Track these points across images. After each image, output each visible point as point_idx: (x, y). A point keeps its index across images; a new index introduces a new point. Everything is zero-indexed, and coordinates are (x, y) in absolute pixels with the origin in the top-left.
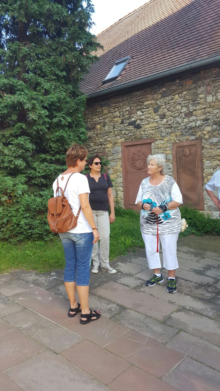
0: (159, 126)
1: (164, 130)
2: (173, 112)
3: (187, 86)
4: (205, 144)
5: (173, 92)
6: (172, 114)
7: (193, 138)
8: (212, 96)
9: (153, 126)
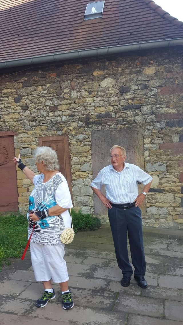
0: (22, 118)
1: (27, 123)
2: (36, 104)
3: (50, 79)
4: (72, 140)
5: (35, 83)
6: (36, 106)
7: (59, 133)
8: (77, 92)
9: (14, 117)
